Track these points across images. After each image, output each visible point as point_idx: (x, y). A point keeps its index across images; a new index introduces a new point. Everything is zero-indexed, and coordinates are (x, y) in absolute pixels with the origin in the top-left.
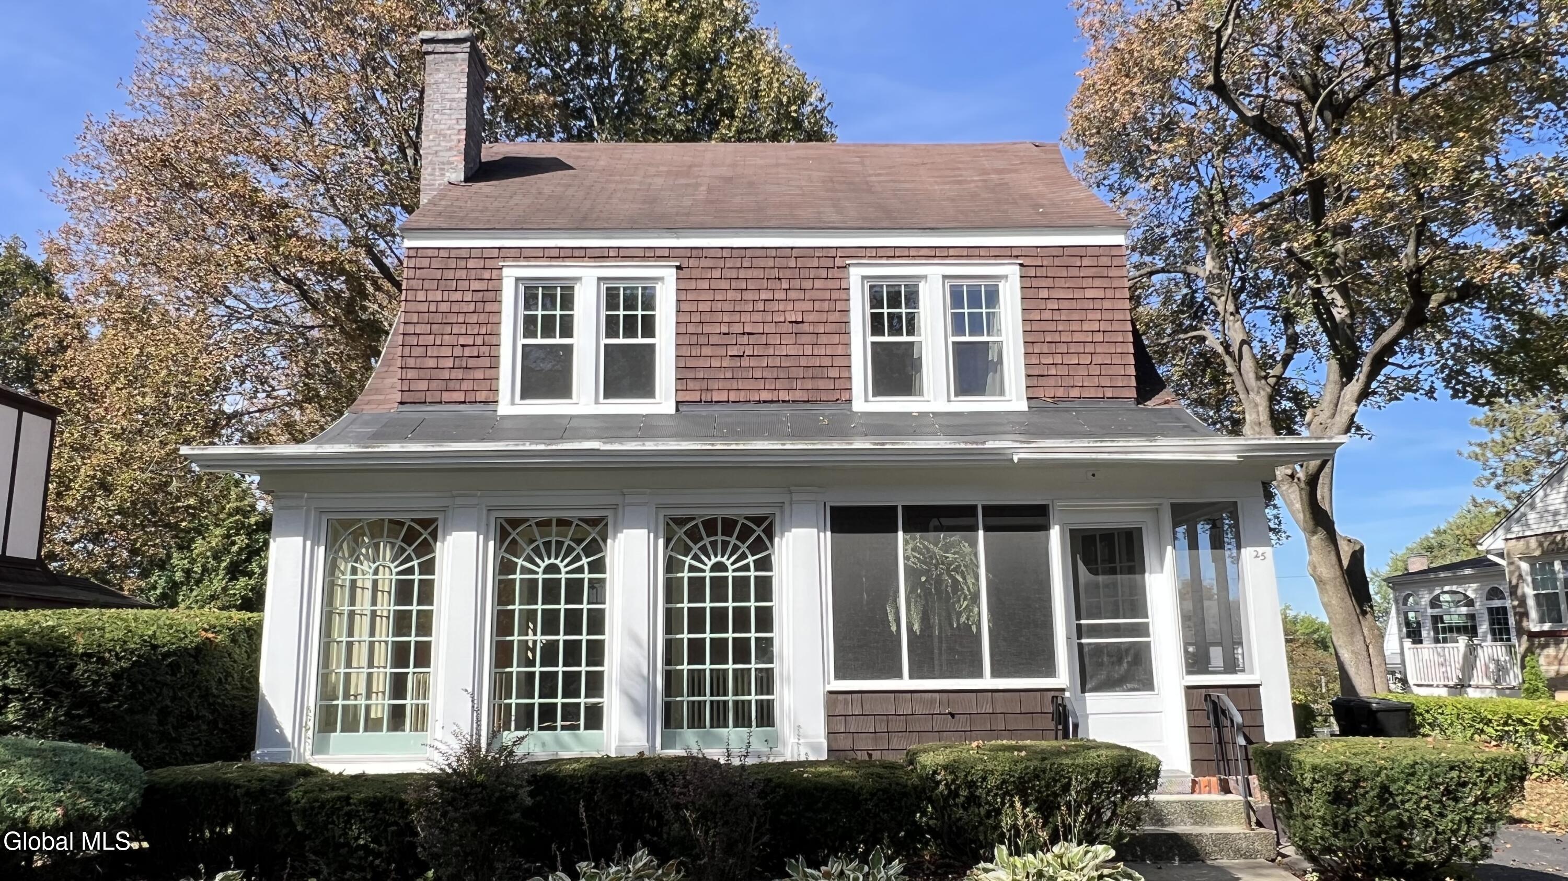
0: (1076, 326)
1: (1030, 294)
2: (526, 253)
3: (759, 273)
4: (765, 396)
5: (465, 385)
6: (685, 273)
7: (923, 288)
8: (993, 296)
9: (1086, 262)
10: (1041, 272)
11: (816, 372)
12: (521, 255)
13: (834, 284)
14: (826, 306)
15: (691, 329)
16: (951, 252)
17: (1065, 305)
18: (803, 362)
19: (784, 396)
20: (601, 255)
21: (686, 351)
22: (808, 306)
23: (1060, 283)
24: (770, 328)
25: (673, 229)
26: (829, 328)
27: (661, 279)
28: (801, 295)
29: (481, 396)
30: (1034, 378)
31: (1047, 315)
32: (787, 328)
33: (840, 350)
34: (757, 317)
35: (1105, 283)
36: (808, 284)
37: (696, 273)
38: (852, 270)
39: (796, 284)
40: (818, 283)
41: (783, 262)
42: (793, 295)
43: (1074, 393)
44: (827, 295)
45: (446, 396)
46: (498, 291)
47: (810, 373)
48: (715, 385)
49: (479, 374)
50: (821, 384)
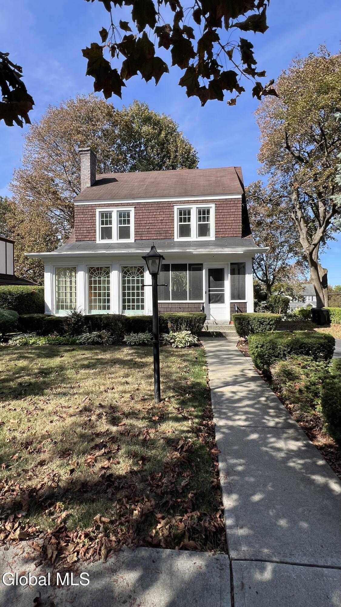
0: (228, 219)
1: (217, 211)
2: (101, 205)
3: (153, 208)
4: (155, 238)
5: (89, 237)
6: (137, 209)
7: (191, 211)
8: (208, 212)
9: (231, 202)
10: (220, 206)
11: (166, 232)
13: (171, 210)
14: (168, 216)
15: (138, 222)
16: (198, 201)
17: (225, 214)
18: (163, 229)
19: (159, 238)
20: (117, 205)
21: (137, 228)
22: (164, 216)
23: (225, 208)
24: (156, 222)
25: (134, 198)
26: (169, 221)
27: (131, 210)
28: (163, 213)
29: (93, 239)
30: (217, 232)
31: (221, 216)
32: (159, 221)
33: (172, 226)
34: (153, 219)
35: (236, 208)
36: (165, 211)
37: (139, 209)
38: (175, 207)
40: (167, 210)
42: (161, 213)
43: (227, 235)
44: (169, 213)
45: (85, 239)
46: (95, 214)
47: (165, 232)
48: (143, 235)
49: (92, 234)
50: (167, 235)
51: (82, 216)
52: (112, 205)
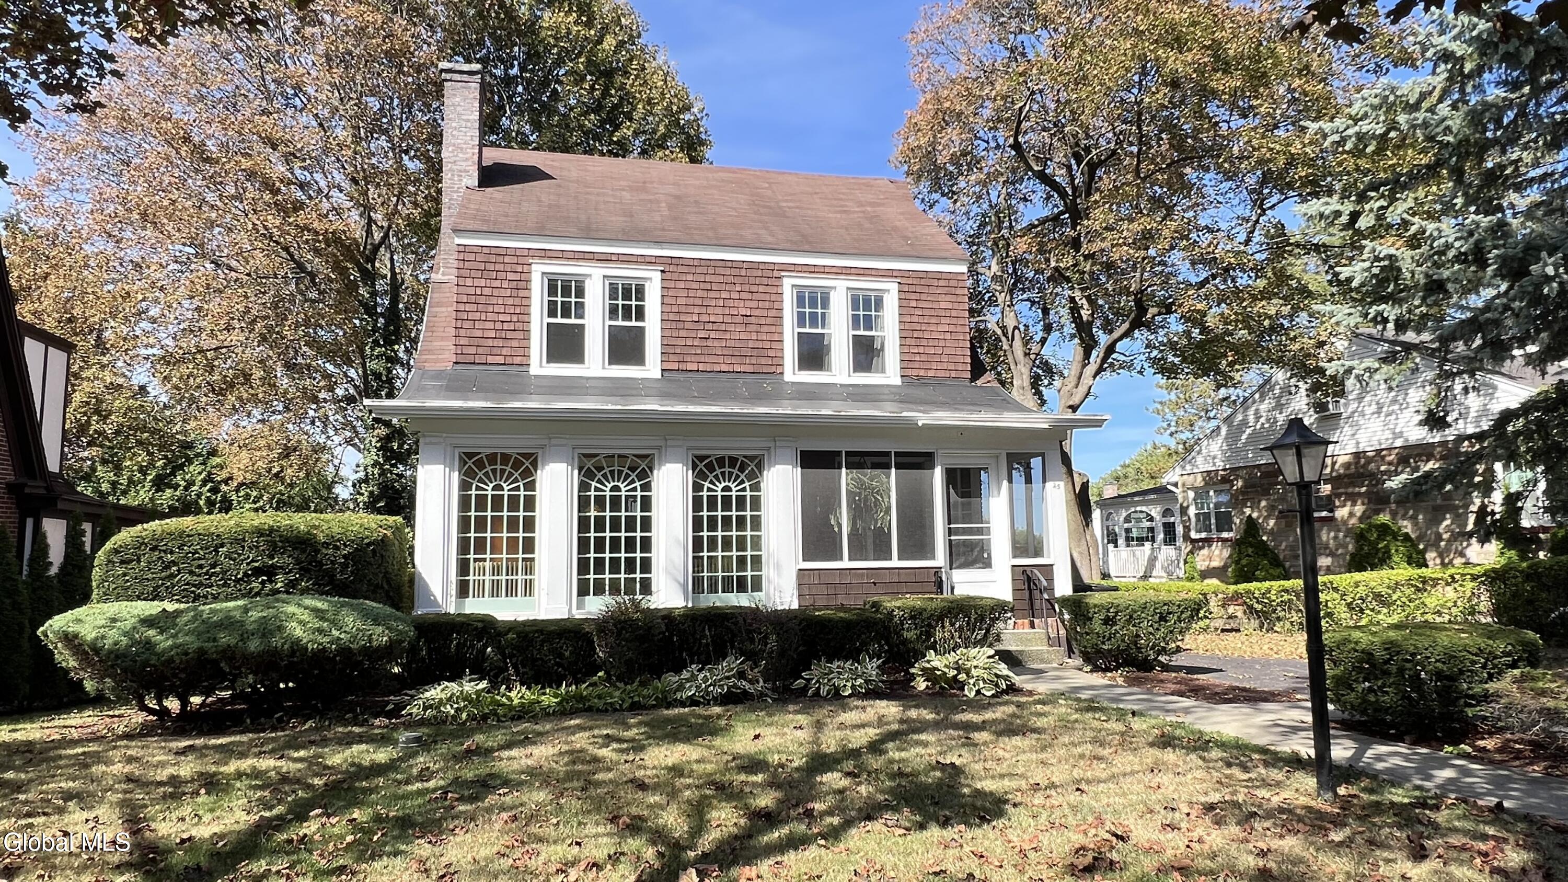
0: (933, 328)
1: (905, 303)
2: (549, 254)
3: (721, 279)
4: (724, 368)
6: (669, 275)
7: (832, 294)
8: (879, 303)
9: (942, 283)
10: (913, 288)
11: (759, 352)
12: (545, 254)
13: (773, 289)
14: (767, 304)
15: (672, 317)
16: (853, 271)
18: (751, 344)
19: (737, 368)
20: (606, 259)
22: (754, 304)
23: (923, 297)
24: (728, 319)
25: (659, 243)
27: (650, 279)
28: (749, 296)
30: (906, 363)
31: (915, 319)
32: (738, 319)
33: (776, 337)
34: (719, 310)
35: (953, 298)
37: (675, 276)
38: (785, 281)
39: (746, 288)
40: (761, 289)
41: (736, 272)
42: (744, 296)
43: (931, 373)
44: (767, 297)
46: (528, 281)
47: (755, 353)
48: (688, 359)
49: (515, 343)
50: (763, 361)
51: (482, 283)
52: (587, 256)
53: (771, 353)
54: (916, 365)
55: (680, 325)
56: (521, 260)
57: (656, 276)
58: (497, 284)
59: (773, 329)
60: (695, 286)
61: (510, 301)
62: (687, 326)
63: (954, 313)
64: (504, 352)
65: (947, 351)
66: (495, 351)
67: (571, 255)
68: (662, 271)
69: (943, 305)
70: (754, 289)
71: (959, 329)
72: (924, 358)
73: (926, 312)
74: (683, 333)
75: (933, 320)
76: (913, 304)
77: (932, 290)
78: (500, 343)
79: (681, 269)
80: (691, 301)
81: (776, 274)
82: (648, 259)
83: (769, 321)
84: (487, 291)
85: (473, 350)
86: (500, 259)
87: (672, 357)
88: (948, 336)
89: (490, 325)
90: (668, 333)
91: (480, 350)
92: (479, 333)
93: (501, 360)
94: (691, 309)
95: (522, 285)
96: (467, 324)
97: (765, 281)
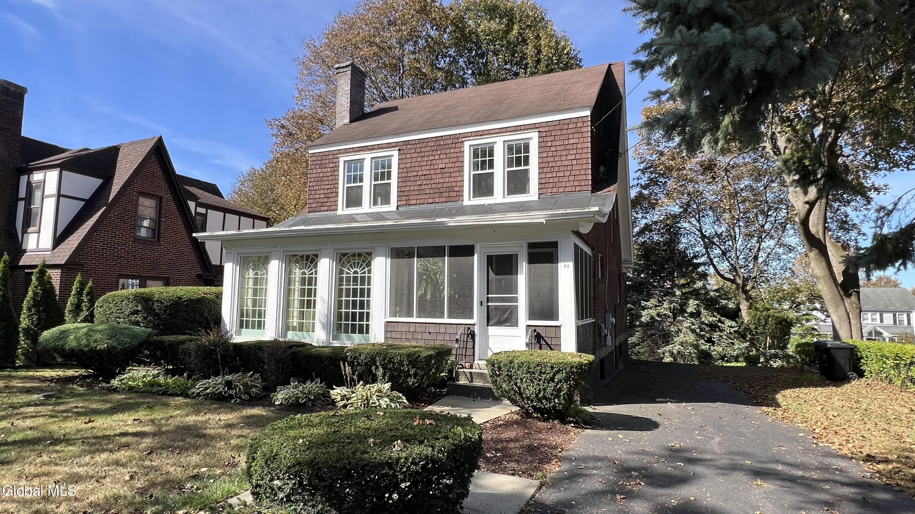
1: (543, 144)
3: (430, 149)
4: (430, 201)
9: (570, 126)
11: (451, 189)
12: (346, 151)
13: (458, 150)
14: (455, 160)
15: (404, 175)
18: (445, 185)
19: (437, 200)
20: (372, 148)
22: (447, 161)
24: (432, 172)
25: (398, 134)
28: (445, 156)
29: (333, 208)
30: (542, 185)
33: (459, 179)
34: (428, 167)
37: (406, 151)
38: (466, 143)
39: (443, 151)
40: (452, 151)
41: (439, 143)
42: (442, 156)
43: (562, 190)
44: (455, 155)
45: (322, 208)
46: (338, 167)
47: (447, 190)
48: (411, 198)
49: (332, 200)
50: (452, 194)
51: (319, 171)
52: (364, 149)
53: (456, 189)
54: (551, 185)
55: (408, 179)
56: (335, 156)
57: (395, 153)
58: (325, 170)
59: (458, 174)
60: (416, 155)
61: (330, 178)
62: (412, 179)
63: (580, 146)
64: (328, 204)
65: (573, 173)
66: (324, 204)
67: (357, 149)
68: (399, 150)
69: (571, 141)
70: (448, 151)
71: (583, 156)
72: (556, 180)
73: (559, 148)
74: (409, 184)
75: (564, 153)
76: (549, 144)
77: (564, 132)
78: (325, 200)
79: (409, 147)
80: (413, 164)
81: (460, 140)
82: (392, 145)
83: (456, 169)
84: (321, 175)
85: (315, 205)
86: (327, 157)
87: (403, 198)
88: (574, 162)
89: (322, 192)
90: (401, 184)
91: (318, 205)
92: (317, 196)
93: (326, 208)
94: (413, 169)
95: (336, 169)
96: (313, 192)
97: (454, 146)
